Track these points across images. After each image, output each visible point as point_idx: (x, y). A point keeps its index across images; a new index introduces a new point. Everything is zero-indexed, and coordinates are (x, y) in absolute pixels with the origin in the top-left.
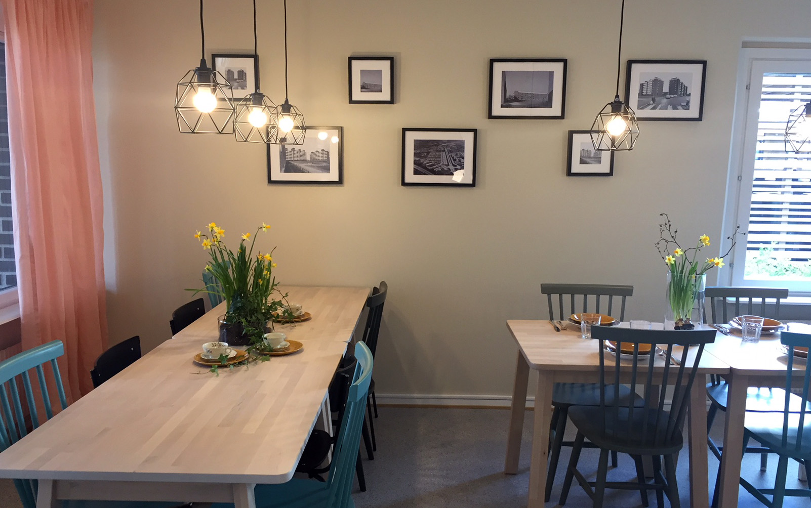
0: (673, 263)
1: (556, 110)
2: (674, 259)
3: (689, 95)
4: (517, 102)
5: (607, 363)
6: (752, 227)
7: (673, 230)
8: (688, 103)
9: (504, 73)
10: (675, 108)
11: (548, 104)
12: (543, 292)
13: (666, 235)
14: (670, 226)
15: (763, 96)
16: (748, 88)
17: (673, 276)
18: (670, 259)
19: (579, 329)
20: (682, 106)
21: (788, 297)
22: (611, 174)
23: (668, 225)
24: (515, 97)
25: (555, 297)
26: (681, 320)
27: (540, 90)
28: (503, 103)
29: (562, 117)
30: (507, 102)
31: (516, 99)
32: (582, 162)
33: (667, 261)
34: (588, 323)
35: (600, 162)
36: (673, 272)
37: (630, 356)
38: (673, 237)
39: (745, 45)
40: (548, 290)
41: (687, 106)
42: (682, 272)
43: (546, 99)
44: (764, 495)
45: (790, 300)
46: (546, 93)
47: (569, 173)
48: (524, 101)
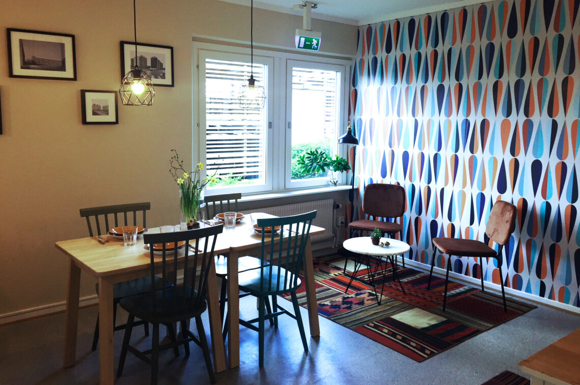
0: (183, 183)
1: (69, 73)
2: (183, 180)
3: (164, 69)
4: (34, 65)
5: (156, 260)
6: (209, 156)
7: (180, 160)
8: (164, 74)
9: (21, 41)
10: (156, 77)
11: (62, 68)
12: (82, 216)
13: (176, 165)
14: (178, 158)
15: (207, 75)
16: (198, 67)
17: (183, 192)
18: (180, 181)
19: (122, 240)
20: (161, 76)
21: (242, 197)
22: (117, 122)
23: (176, 158)
24: (33, 61)
25: (92, 219)
26: (191, 221)
27: (55, 57)
28: (22, 65)
29: (75, 79)
30: (25, 65)
31: (33, 63)
32: (94, 113)
33: (178, 182)
34: (127, 234)
35: (107, 114)
36: (183, 189)
37: (161, 253)
38: (180, 165)
39: (194, 39)
40: (85, 213)
41: (163, 77)
42: (189, 188)
43: (60, 64)
44: (252, 324)
45: (243, 199)
46: (60, 59)
47: (84, 122)
48: (40, 65)
